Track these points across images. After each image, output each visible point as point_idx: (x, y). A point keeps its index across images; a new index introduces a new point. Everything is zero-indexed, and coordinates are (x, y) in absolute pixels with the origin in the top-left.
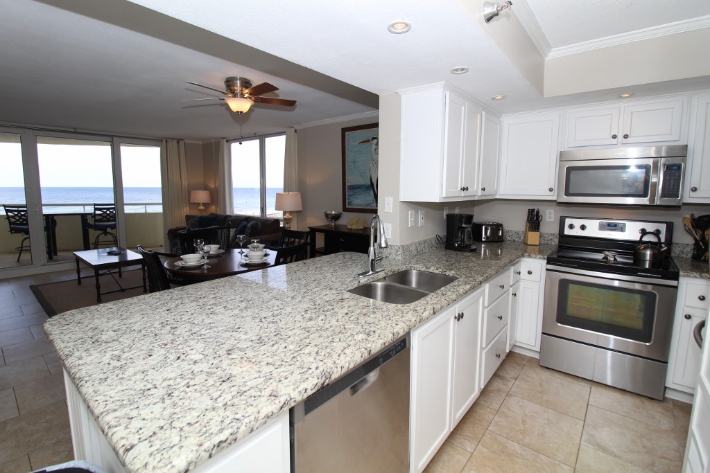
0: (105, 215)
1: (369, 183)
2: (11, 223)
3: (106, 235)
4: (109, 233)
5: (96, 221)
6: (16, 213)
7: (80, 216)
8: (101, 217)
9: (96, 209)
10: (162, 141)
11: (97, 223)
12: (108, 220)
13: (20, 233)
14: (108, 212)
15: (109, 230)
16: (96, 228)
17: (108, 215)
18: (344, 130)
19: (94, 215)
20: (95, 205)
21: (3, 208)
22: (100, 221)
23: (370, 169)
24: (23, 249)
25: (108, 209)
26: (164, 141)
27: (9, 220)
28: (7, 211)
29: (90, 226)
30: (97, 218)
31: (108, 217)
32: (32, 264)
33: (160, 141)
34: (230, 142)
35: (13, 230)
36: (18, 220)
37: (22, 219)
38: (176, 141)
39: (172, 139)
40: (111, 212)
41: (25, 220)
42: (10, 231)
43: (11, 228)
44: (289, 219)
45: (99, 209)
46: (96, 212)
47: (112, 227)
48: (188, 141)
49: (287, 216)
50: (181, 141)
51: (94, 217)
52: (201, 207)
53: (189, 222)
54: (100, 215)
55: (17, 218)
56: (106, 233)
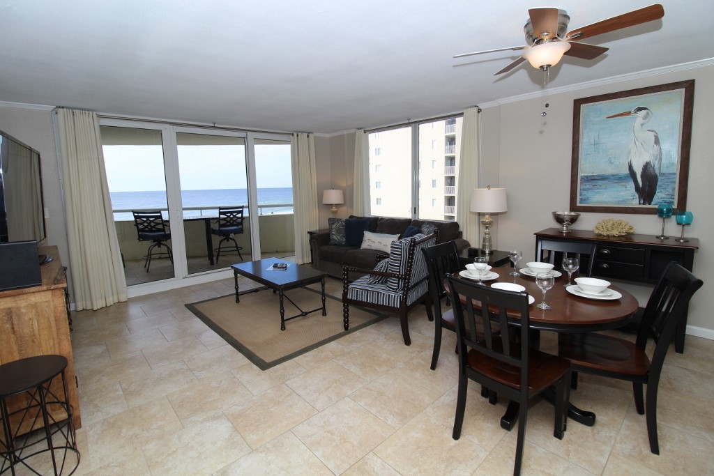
0: (229, 219)
1: (627, 172)
2: (139, 230)
3: (228, 241)
4: (233, 239)
5: (221, 226)
6: (145, 219)
7: (204, 221)
8: (225, 222)
9: (220, 213)
10: (293, 135)
11: (221, 229)
12: (232, 225)
13: (148, 240)
14: (232, 216)
15: (232, 236)
16: (220, 233)
17: (232, 219)
18: (578, 103)
19: (219, 219)
20: (220, 208)
21: (132, 213)
22: (224, 225)
23: (630, 152)
24: (152, 257)
25: (231, 213)
26: (295, 134)
27: (138, 227)
28: (135, 217)
29: (214, 232)
30: (222, 222)
31: (232, 221)
32: (174, 277)
33: (291, 136)
34: (368, 133)
35: (142, 238)
36: (146, 227)
37: (151, 226)
38: (306, 134)
39: (303, 132)
40: (234, 216)
41: (154, 227)
42: (139, 239)
43: (139, 235)
44: (490, 223)
45: (224, 213)
46: (221, 216)
47: (235, 232)
48: (316, 134)
49: (487, 219)
50: (310, 135)
51: (219, 221)
52: (334, 209)
53: (334, 226)
54: (224, 219)
55: (146, 224)
56: (228, 239)
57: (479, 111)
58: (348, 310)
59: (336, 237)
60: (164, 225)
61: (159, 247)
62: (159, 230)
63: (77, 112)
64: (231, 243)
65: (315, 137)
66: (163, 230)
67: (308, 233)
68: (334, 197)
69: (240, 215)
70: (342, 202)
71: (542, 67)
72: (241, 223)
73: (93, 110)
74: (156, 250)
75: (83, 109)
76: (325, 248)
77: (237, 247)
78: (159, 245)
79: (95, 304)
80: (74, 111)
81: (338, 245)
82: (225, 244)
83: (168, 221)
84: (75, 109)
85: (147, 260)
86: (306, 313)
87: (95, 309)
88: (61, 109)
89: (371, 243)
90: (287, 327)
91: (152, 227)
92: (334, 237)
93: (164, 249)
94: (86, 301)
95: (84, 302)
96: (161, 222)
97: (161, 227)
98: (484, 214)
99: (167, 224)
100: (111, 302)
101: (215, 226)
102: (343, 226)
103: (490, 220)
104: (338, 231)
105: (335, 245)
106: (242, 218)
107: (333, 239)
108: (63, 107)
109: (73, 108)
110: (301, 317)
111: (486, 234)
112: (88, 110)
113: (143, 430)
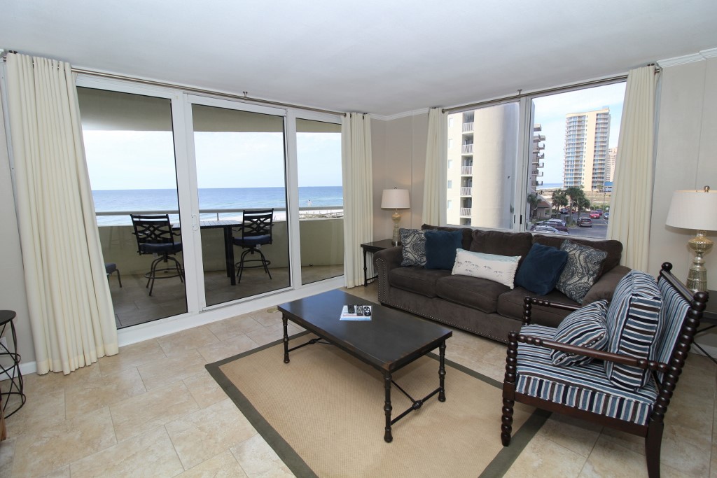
0: (255, 226)
2: (140, 240)
3: (253, 253)
4: (259, 251)
5: (245, 234)
6: (147, 226)
7: (223, 229)
8: (250, 229)
9: (245, 218)
10: (345, 115)
11: (245, 238)
12: (259, 233)
13: (151, 253)
14: (259, 222)
15: (258, 247)
16: (242, 243)
17: (258, 225)
19: (242, 226)
20: (245, 212)
21: (130, 217)
22: (249, 234)
25: (258, 218)
26: (348, 115)
27: (138, 236)
28: (134, 222)
29: (236, 242)
30: (247, 230)
31: (258, 229)
32: (187, 312)
33: (342, 117)
34: (447, 112)
35: (143, 250)
36: (149, 236)
37: (155, 234)
38: (361, 115)
39: (357, 112)
40: (262, 222)
41: (159, 236)
42: (139, 252)
43: (140, 247)
44: (708, 247)
45: (249, 218)
46: (246, 222)
47: (263, 242)
48: (375, 117)
49: (701, 240)
50: (365, 116)
51: (243, 229)
52: (396, 215)
53: (408, 240)
54: (249, 226)
55: (148, 232)
56: (252, 250)
57: (656, 71)
58: (512, 411)
59: (411, 255)
60: (172, 234)
61: (166, 261)
62: (165, 240)
63: (39, 61)
64: (257, 256)
65: (372, 120)
66: (171, 240)
67: (362, 246)
68: (394, 199)
69: (269, 220)
70: (407, 206)
72: (269, 231)
73: (65, 61)
74: (162, 265)
75: (48, 57)
76: (398, 272)
77: (263, 260)
78: (166, 259)
79: (66, 364)
80: (34, 58)
81: (415, 266)
82: (249, 257)
83: (179, 229)
84: (37, 55)
85: (150, 279)
86: (421, 403)
87: (67, 372)
88: (12, 54)
89: (471, 268)
90: (394, 434)
91: (156, 236)
92: (410, 255)
93: (171, 263)
94: (53, 359)
95: (50, 361)
96: (168, 230)
97: (168, 236)
98: (693, 232)
99: (177, 232)
100: (92, 357)
101: (237, 235)
102: (422, 240)
103: (708, 241)
104: (415, 247)
105: (410, 266)
106: (271, 224)
107: (408, 259)
108: (15, 53)
109: (32, 55)
110: (413, 412)
111: (696, 264)
112: (58, 59)
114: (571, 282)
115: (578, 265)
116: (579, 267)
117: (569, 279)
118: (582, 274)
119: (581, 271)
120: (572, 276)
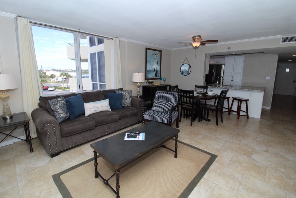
1: (154, 69)
23: (154, 65)
59: (62, 115)
71: (195, 47)
89: (95, 109)
103: (140, 85)
104: (62, 109)
111: (138, 90)
113: (283, 177)
114: (127, 101)
115: (127, 96)
116: (128, 96)
117: (126, 101)
118: (129, 98)
119: (129, 97)
120: (126, 99)
